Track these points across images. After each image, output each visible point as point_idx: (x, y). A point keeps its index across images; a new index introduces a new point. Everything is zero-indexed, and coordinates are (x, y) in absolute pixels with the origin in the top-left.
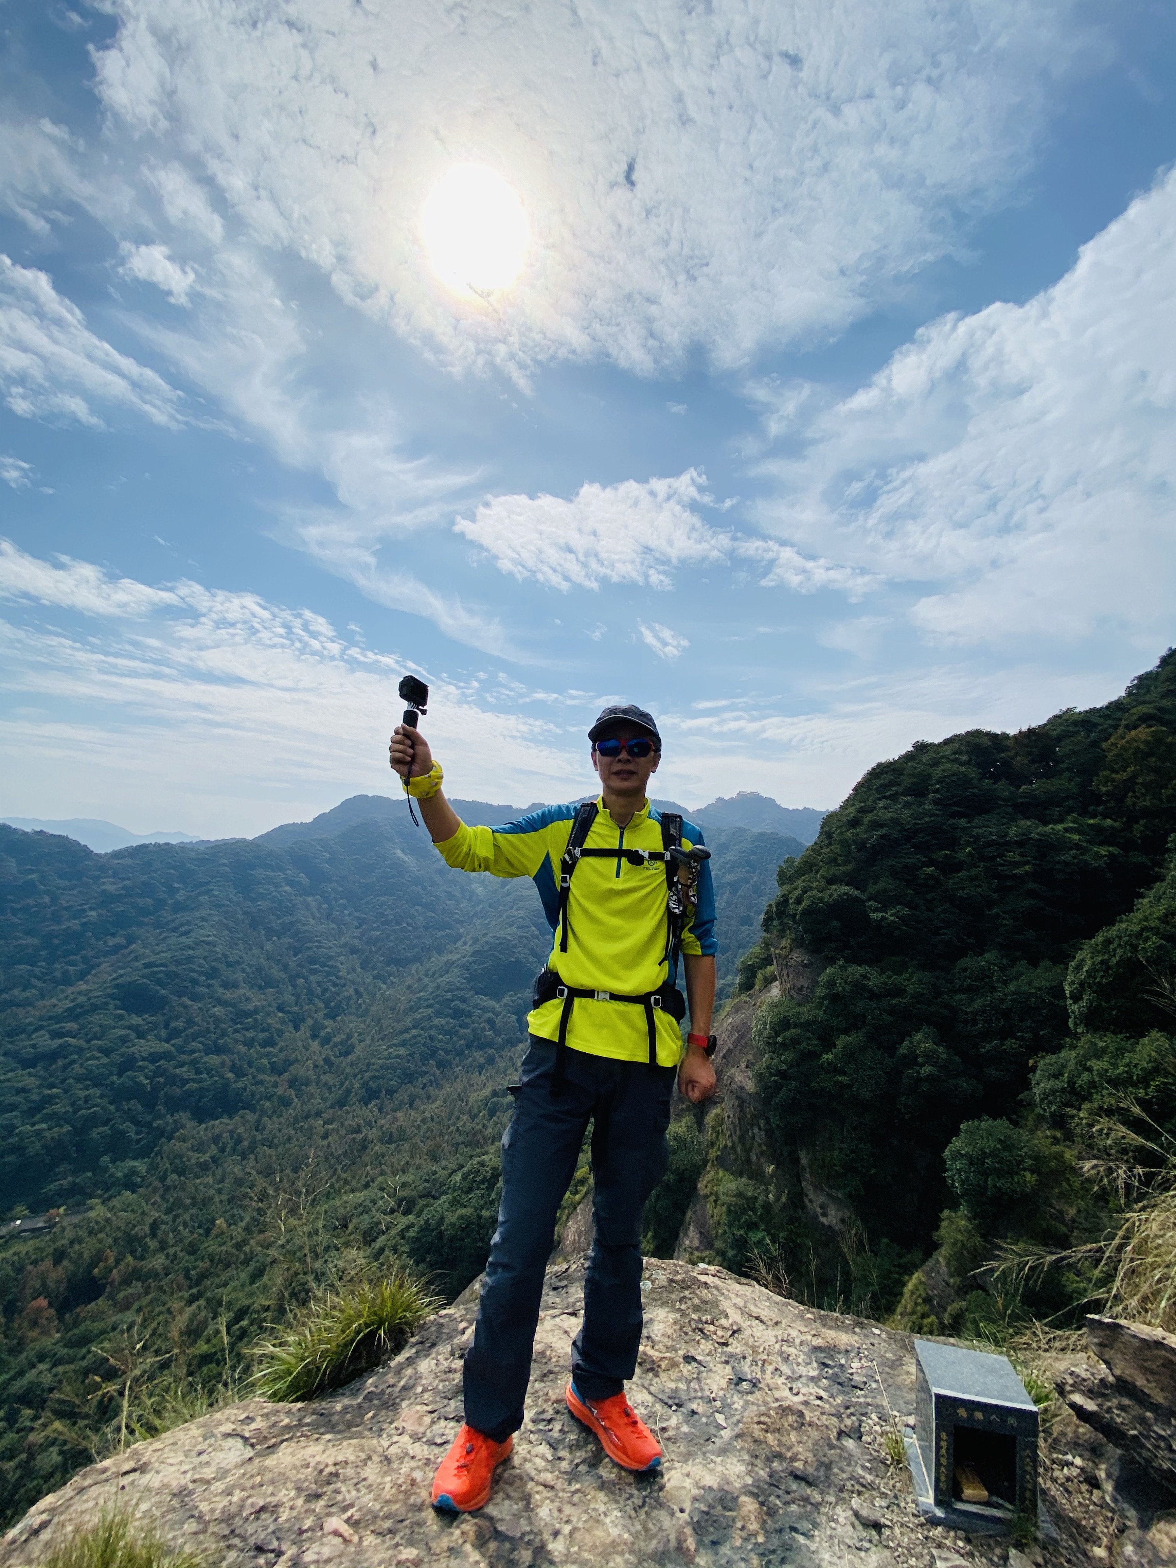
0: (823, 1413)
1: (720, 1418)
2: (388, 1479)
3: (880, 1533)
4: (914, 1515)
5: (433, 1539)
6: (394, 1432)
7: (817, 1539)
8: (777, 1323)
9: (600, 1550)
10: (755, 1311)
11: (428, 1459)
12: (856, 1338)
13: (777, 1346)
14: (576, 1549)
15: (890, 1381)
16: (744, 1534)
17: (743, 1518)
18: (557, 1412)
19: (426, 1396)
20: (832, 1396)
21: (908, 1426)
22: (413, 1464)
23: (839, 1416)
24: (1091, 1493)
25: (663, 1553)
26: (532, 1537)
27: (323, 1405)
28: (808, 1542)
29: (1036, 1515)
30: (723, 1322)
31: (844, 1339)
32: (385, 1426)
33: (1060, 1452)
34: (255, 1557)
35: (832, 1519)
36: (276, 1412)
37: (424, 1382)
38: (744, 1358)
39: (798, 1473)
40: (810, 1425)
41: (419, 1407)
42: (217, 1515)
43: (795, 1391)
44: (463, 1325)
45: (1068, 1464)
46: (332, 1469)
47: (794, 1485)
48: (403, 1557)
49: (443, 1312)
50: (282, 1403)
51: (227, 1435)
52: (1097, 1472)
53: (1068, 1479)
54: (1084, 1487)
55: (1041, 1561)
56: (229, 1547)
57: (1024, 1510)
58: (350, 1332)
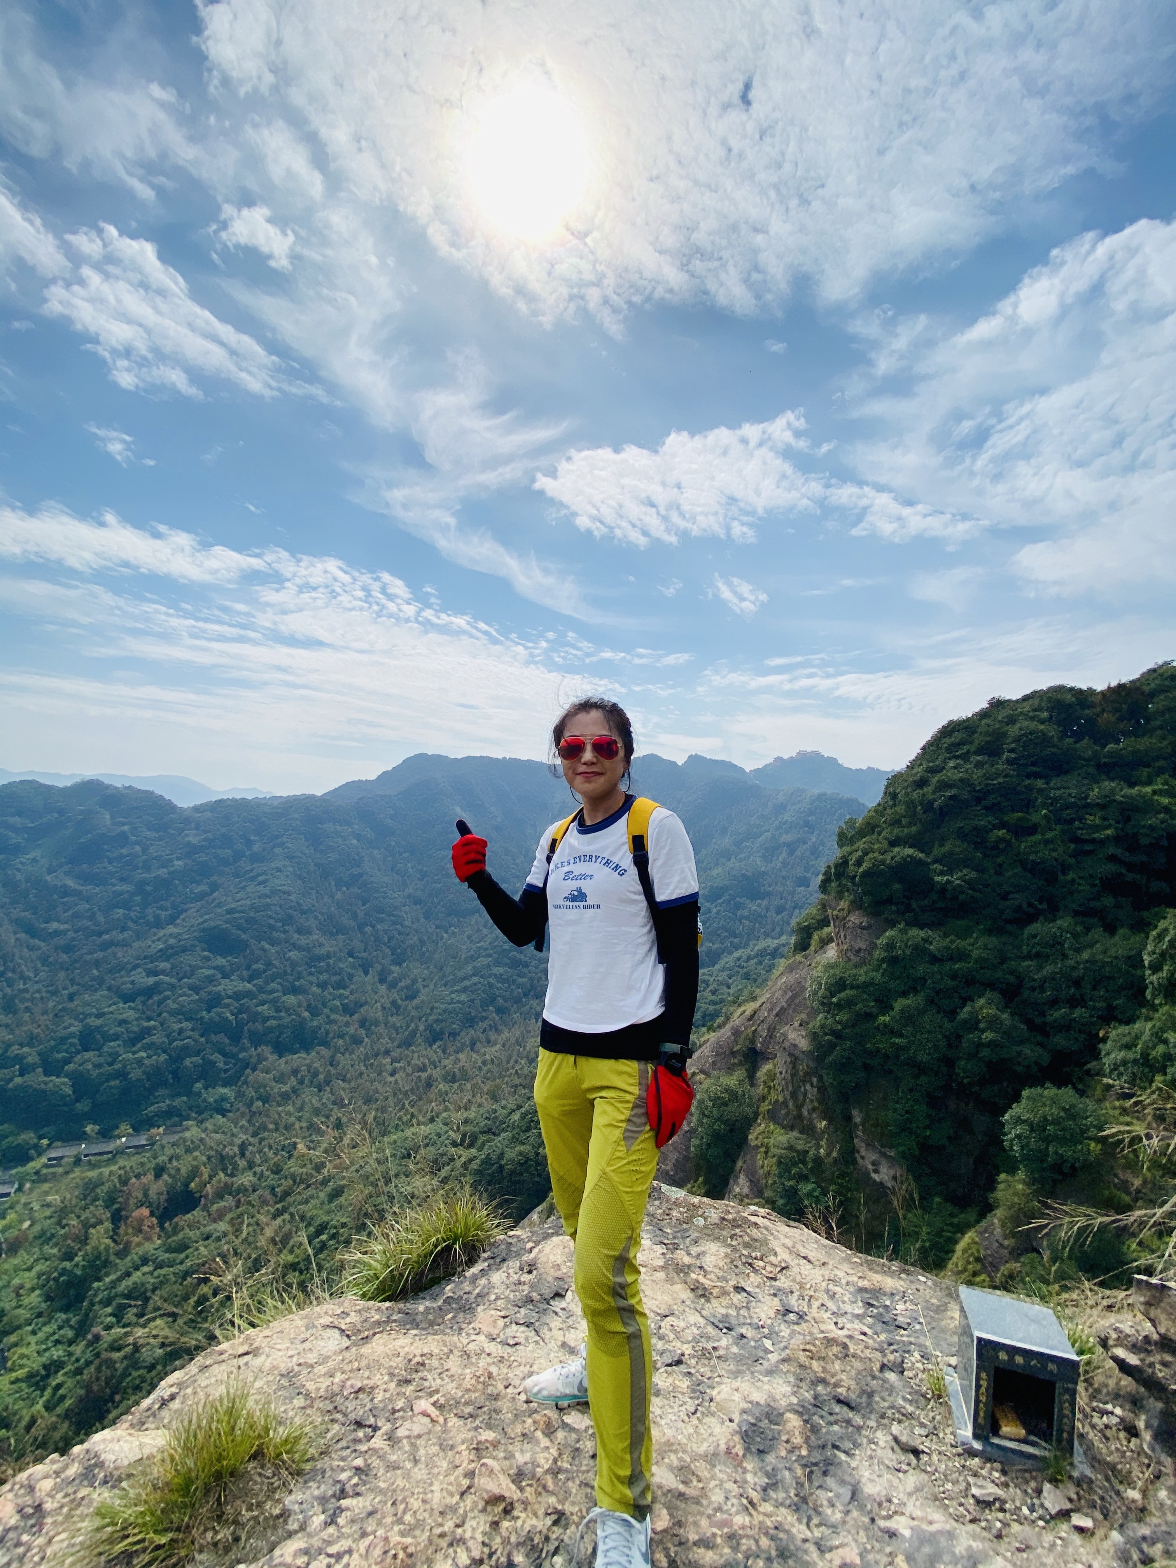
0: (867, 1347)
1: (768, 1343)
2: (468, 1371)
3: (918, 1459)
4: (952, 1446)
5: (509, 1425)
6: (471, 1331)
7: (858, 1457)
8: (824, 1264)
10: (804, 1252)
11: (502, 1357)
12: (902, 1283)
13: (824, 1284)
15: (934, 1324)
16: (788, 1446)
17: (788, 1433)
19: (499, 1303)
20: (876, 1333)
21: (950, 1365)
22: (489, 1360)
23: (882, 1351)
24: (1129, 1441)
25: (714, 1455)
27: (409, 1306)
28: (848, 1459)
29: (1072, 1456)
30: (772, 1258)
31: (889, 1283)
32: (464, 1326)
33: (1100, 1401)
34: (355, 1430)
35: (871, 1442)
36: (367, 1309)
37: (496, 1291)
38: (792, 1292)
39: (842, 1398)
40: (853, 1357)
41: (493, 1312)
42: (322, 1392)
43: (840, 1326)
44: (530, 1245)
45: (1108, 1413)
46: (418, 1359)
47: (837, 1408)
48: (483, 1438)
49: (511, 1233)
50: (372, 1302)
51: (326, 1327)
52: (1137, 1422)
53: (1107, 1427)
54: (1123, 1435)
55: (1075, 1497)
56: (332, 1420)
57: (1060, 1450)
58: (429, 1245)
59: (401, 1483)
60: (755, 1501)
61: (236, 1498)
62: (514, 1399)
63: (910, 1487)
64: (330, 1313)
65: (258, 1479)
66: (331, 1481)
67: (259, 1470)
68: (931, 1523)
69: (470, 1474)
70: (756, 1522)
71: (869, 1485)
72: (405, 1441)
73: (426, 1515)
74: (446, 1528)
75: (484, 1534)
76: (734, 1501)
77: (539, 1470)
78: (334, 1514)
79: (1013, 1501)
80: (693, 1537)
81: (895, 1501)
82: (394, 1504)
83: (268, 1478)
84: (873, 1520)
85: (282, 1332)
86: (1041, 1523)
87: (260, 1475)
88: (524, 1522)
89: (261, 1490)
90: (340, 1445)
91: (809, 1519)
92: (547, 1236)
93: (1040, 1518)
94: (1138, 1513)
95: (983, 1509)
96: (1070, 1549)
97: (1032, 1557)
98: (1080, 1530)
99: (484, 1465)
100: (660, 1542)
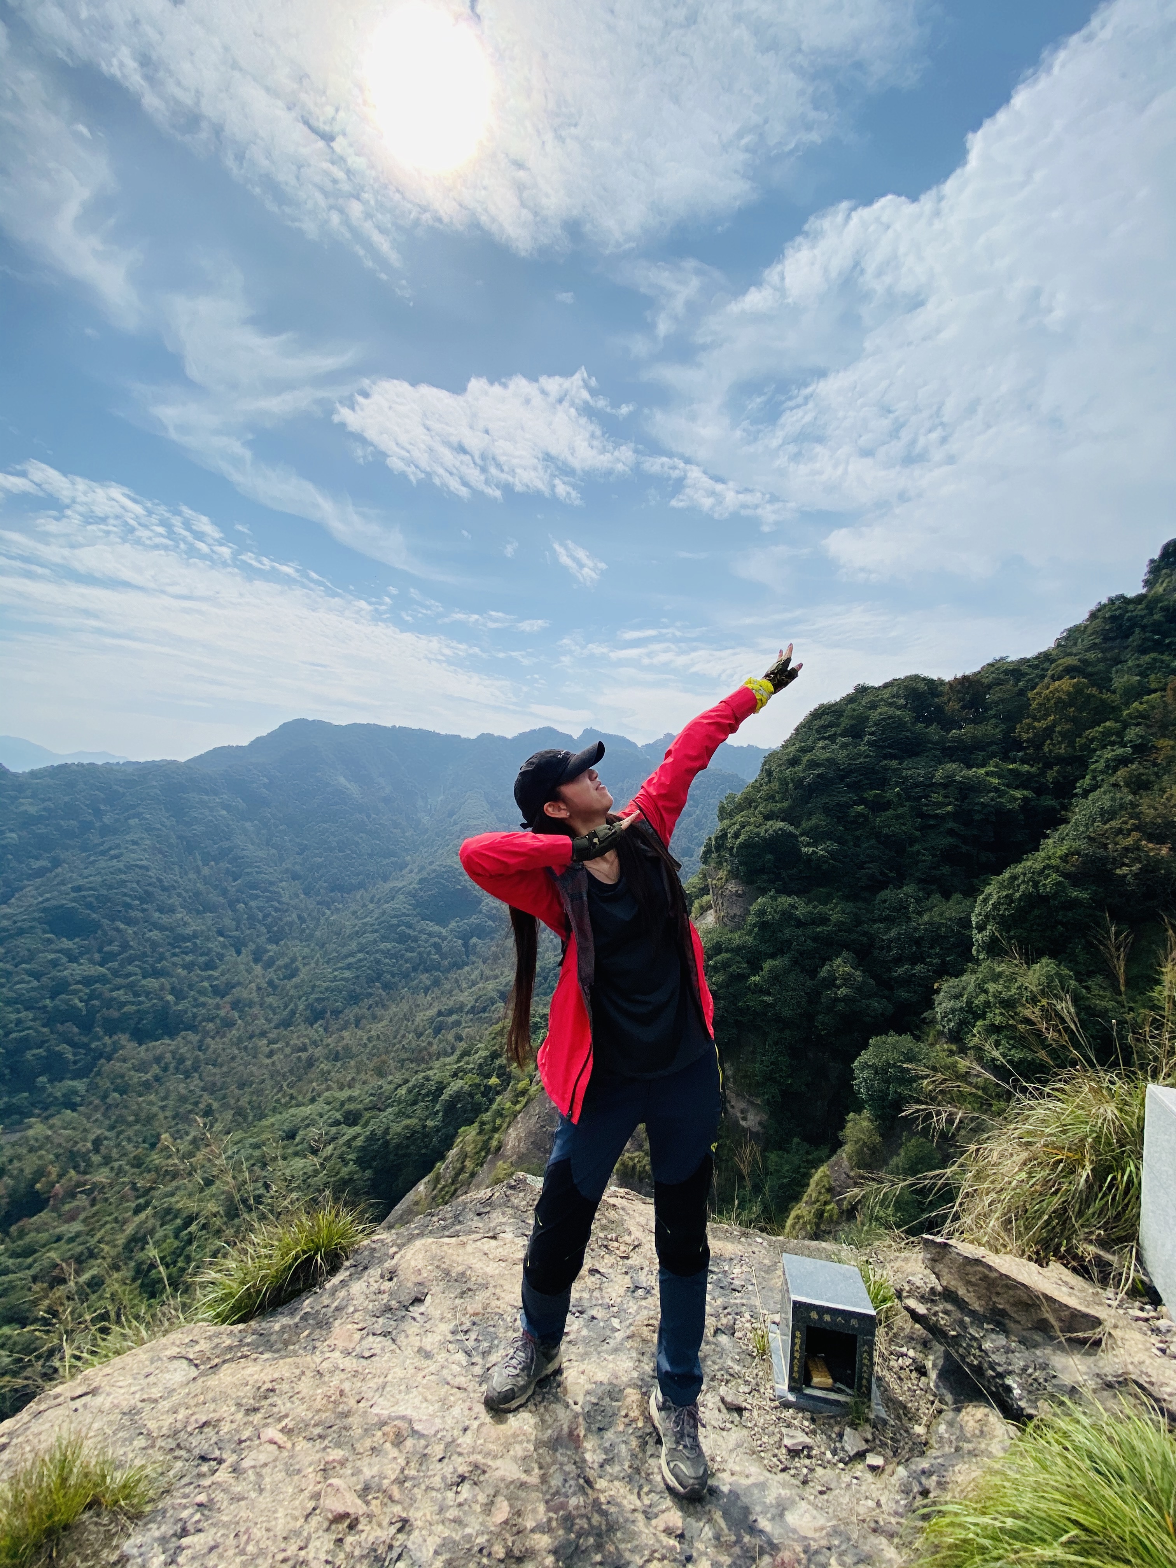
1: (615, 1322)
2: (319, 1391)
3: (741, 1416)
4: (771, 1400)
5: (358, 1440)
6: (326, 1349)
9: (503, 1440)
11: (357, 1371)
12: (740, 1247)
14: (482, 1441)
15: (764, 1285)
16: (627, 1420)
17: (627, 1407)
18: (474, 1324)
19: (357, 1315)
21: (774, 1323)
22: (343, 1376)
23: (717, 1317)
24: (919, 1381)
25: (557, 1439)
26: (445, 1433)
27: (263, 1326)
29: (870, 1400)
30: (627, 1238)
32: (318, 1344)
33: (897, 1344)
34: (199, 1465)
36: (218, 1335)
37: (355, 1302)
38: (642, 1268)
41: (350, 1326)
42: (164, 1431)
44: (394, 1249)
45: (903, 1355)
46: (269, 1386)
48: (331, 1458)
49: (376, 1238)
50: (225, 1326)
51: (172, 1358)
52: (926, 1362)
53: (901, 1368)
54: (914, 1375)
55: (870, 1437)
56: (175, 1458)
57: (860, 1394)
58: (289, 1259)
59: (244, 1514)
60: (591, 1479)
61: (71, 1550)
62: (365, 1412)
63: (731, 1445)
64: (178, 1342)
65: (95, 1529)
66: (172, 1520)
67: (95, 1519)
68: (747, 1476)
69: (316, 1496)
70: (590, 1501)
72: (250, 1472)
73: (269, 1543)
74: (289, 1553)
75: (328, 1552)
76: (572, 1482)
77: (385, 1481)
78: (175, 1552)
79: (819, 1447)
80: (530, 1524)
81: (718, 1459)
82: (236, 1535)
83: (105, 1525)
85: (123, 1368)
86: (841, 1465)
87: (96, 1524)
88: (368, 1535)
89: (97, 1539)
90: (183, 1482)
91: (641, 1487)
92: (411, 1238)
93: (840, 1461)
94: (921, 1447)
95: (793, 1457)
96: (863, 1488)
97: (831, 1498)
98: (873, 1468)
99: (330, 1485)
100: (499, 1534)
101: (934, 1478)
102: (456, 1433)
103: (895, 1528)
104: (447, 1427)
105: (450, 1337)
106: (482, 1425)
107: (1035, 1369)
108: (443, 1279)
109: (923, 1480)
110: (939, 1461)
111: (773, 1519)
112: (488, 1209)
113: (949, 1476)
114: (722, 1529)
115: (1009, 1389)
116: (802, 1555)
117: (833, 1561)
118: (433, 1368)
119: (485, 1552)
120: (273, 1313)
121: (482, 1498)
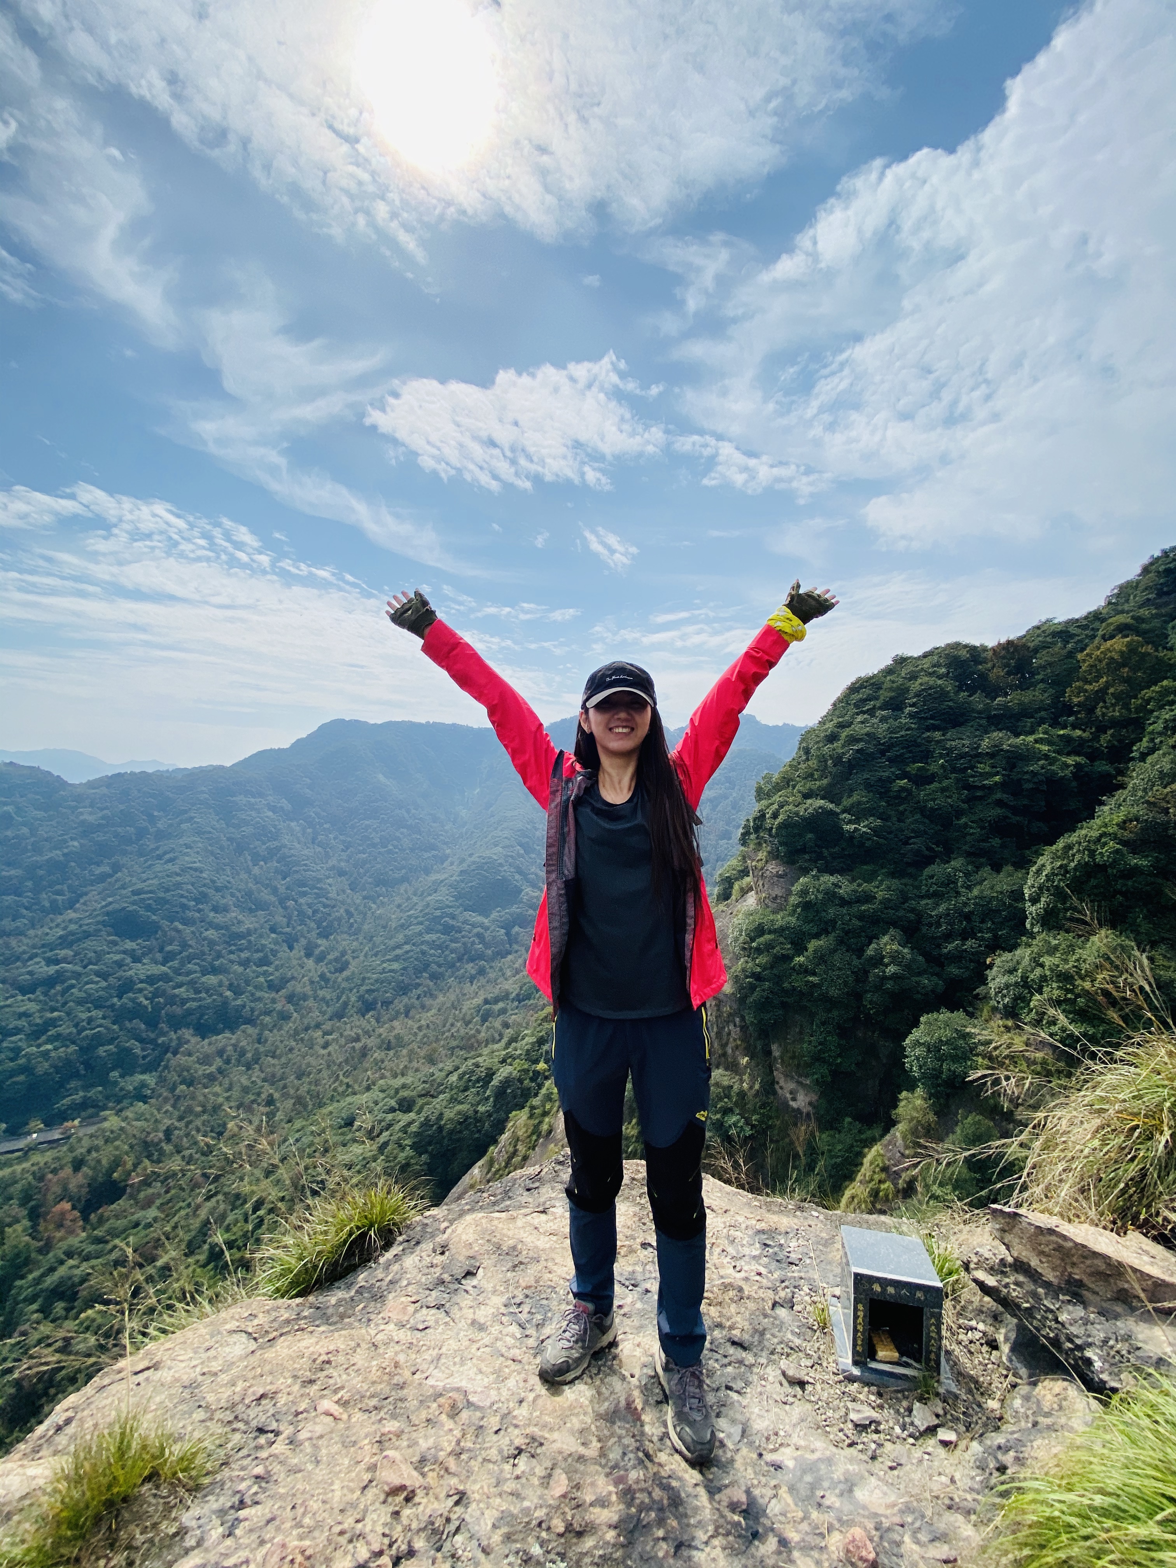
0: (761, 1287)
2: (374, 1363)
3: (803, 1389)
4: (834, 1373)
5: (413, 1412)
6: (380, 1321)
7: (749, 1395)
8: (725, 1212)
9: (559, 1412)
11: (411, 1343)
12: (796, 1221)
13: (725, 1231)
14: (538, 1413)
15: (822, 1258)
18: (527, 1296)
19: (410, 1288)
20: (770, 1272)
21: (835, 1296)
22: (397, 1348)
23: (775, 1290)
24: (990, 1354)
25: (614, 1412)
26: (500, 1405)
27: (319, 1299)
28: (740, 1398)
29: (939, 1374)
31: (784, 1222)
32: (372, 1316)
33: (966, 1318)
34: (256, 1438)
35: (762, 1378)
36: (277, 1308)
37: (408, 1276)
39: (736, 1339)
40: (748, 1298)
41: (403, 1299)
42: (223, 1403)
43: (738, 1269)
44: (446, 1224)
45: (972, 1329)
46: (324, 1358)
47: (731, 1350)
48: (386, 1430)
49: (427, 1213)
50: (282, 1300)
51: (232, 1332)
52: (997, 1336)
53: (971, 1342)
54: (985, 1348)
55: (941, 1412)
56: (234, 1430)
57: (928, 1368)
58: (343, 1235)
59: (299, 1486)
60: (651, 1452)
61: (130, 1522)
62: (420, 1384)
63: (795, 1418)
64: (237, 1317)
65: (154, 1501)
66: (230, 1492)
67: (154, 1491)
68: (813, 1451)
69: (373, 1468)
70: (651, 1474)
71: (758, 1421)
72: (307, 1444)
73: (326, 1515)
74: (346, 1526)
75: (385, 1525)
76: (632, 1456)
77: (442, 1453)
78: (233, 1525)
79: (887, 1421)
80: (589, 1498)
81: (782, 1433)
82: (293, 1507)
83: (164, 1497)
84: (760, 1455)
85: (185, 1342)
86: (911, 1440)
87: (155, 1495)
88: (425, 1508)
89: (156, 1511)
90: (241, 1454)
92: (462, 1214)
93: (910, 1436)
94: (996, 1423)
95: (860, 1432)
96: (936, 1463)
97: (901, 1474)
98: (945, 1444)
99: (385, 1457)
100: (558, 1507)
101: (1012, 1453)
102: (511, 1405)
103: (971, 1505)
104: (503, 1399)
105: (503, 1310)
106: (538, 1396)
107: (1117, 1340)
108: (494, 1253)
109: (1000, 1456)
110: (1015, 1436)
111: (841, 1495)
112: (537, 1184)
113: (1027, 1452)
114: (789, 1505)
115: (1089, 1362)
116: (874, 1532)
117: (907, 1539)
118: (487, 1341)
119: (544, 1525)
120: (330, 1288)
121: (540, 1471)
